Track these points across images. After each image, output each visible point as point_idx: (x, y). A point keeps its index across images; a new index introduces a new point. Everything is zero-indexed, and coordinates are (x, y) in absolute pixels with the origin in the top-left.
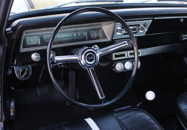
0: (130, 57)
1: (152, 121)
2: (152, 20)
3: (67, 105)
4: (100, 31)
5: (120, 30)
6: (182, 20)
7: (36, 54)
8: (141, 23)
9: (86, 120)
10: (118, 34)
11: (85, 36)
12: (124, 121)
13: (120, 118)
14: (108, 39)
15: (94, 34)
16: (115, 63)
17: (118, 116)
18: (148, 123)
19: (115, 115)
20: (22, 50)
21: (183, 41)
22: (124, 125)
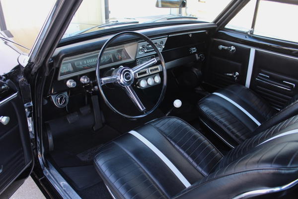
0: (151, 73)
1: (184, 124)
2: (167, 38)
3: (95, 130)
4: (123, 53)
5: (142, 49)
6: (190, 35)
7: (70, 80)
8: (158, 41)
9: (130, 132)
10: (141, 53)
11: (111, 58)
12: (162, 128)
13: (158, 126)
14: (132, 58)
15: (118, 56)
16: (139, 80)
17: (155, 125)
18: (182, 126)
19: (153, 124)
20: (60, 78)
21: (192, 54)
22: (162, 131)
